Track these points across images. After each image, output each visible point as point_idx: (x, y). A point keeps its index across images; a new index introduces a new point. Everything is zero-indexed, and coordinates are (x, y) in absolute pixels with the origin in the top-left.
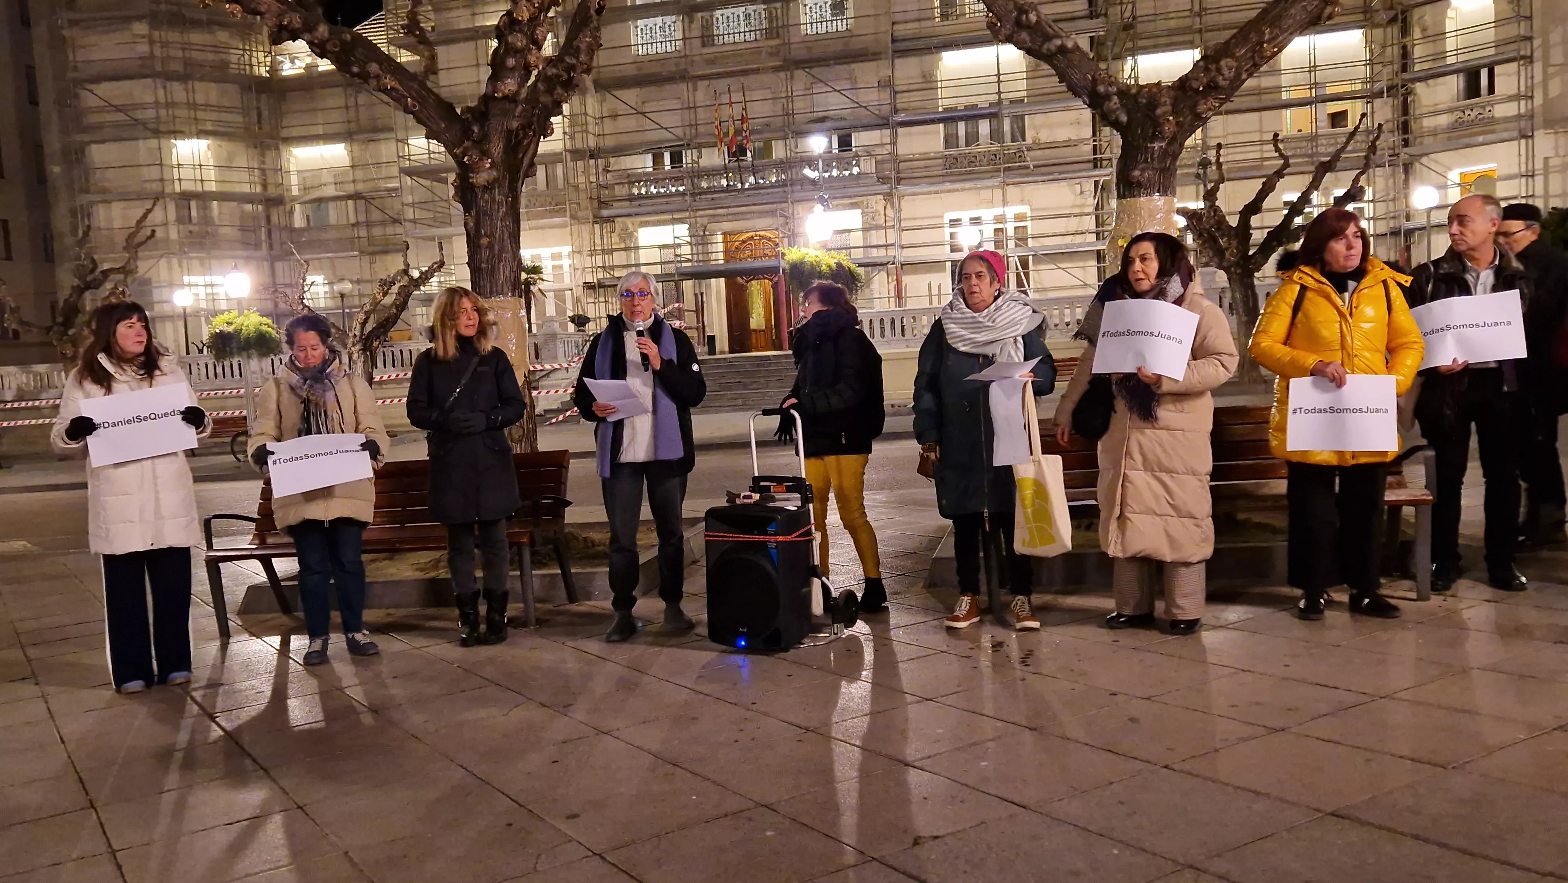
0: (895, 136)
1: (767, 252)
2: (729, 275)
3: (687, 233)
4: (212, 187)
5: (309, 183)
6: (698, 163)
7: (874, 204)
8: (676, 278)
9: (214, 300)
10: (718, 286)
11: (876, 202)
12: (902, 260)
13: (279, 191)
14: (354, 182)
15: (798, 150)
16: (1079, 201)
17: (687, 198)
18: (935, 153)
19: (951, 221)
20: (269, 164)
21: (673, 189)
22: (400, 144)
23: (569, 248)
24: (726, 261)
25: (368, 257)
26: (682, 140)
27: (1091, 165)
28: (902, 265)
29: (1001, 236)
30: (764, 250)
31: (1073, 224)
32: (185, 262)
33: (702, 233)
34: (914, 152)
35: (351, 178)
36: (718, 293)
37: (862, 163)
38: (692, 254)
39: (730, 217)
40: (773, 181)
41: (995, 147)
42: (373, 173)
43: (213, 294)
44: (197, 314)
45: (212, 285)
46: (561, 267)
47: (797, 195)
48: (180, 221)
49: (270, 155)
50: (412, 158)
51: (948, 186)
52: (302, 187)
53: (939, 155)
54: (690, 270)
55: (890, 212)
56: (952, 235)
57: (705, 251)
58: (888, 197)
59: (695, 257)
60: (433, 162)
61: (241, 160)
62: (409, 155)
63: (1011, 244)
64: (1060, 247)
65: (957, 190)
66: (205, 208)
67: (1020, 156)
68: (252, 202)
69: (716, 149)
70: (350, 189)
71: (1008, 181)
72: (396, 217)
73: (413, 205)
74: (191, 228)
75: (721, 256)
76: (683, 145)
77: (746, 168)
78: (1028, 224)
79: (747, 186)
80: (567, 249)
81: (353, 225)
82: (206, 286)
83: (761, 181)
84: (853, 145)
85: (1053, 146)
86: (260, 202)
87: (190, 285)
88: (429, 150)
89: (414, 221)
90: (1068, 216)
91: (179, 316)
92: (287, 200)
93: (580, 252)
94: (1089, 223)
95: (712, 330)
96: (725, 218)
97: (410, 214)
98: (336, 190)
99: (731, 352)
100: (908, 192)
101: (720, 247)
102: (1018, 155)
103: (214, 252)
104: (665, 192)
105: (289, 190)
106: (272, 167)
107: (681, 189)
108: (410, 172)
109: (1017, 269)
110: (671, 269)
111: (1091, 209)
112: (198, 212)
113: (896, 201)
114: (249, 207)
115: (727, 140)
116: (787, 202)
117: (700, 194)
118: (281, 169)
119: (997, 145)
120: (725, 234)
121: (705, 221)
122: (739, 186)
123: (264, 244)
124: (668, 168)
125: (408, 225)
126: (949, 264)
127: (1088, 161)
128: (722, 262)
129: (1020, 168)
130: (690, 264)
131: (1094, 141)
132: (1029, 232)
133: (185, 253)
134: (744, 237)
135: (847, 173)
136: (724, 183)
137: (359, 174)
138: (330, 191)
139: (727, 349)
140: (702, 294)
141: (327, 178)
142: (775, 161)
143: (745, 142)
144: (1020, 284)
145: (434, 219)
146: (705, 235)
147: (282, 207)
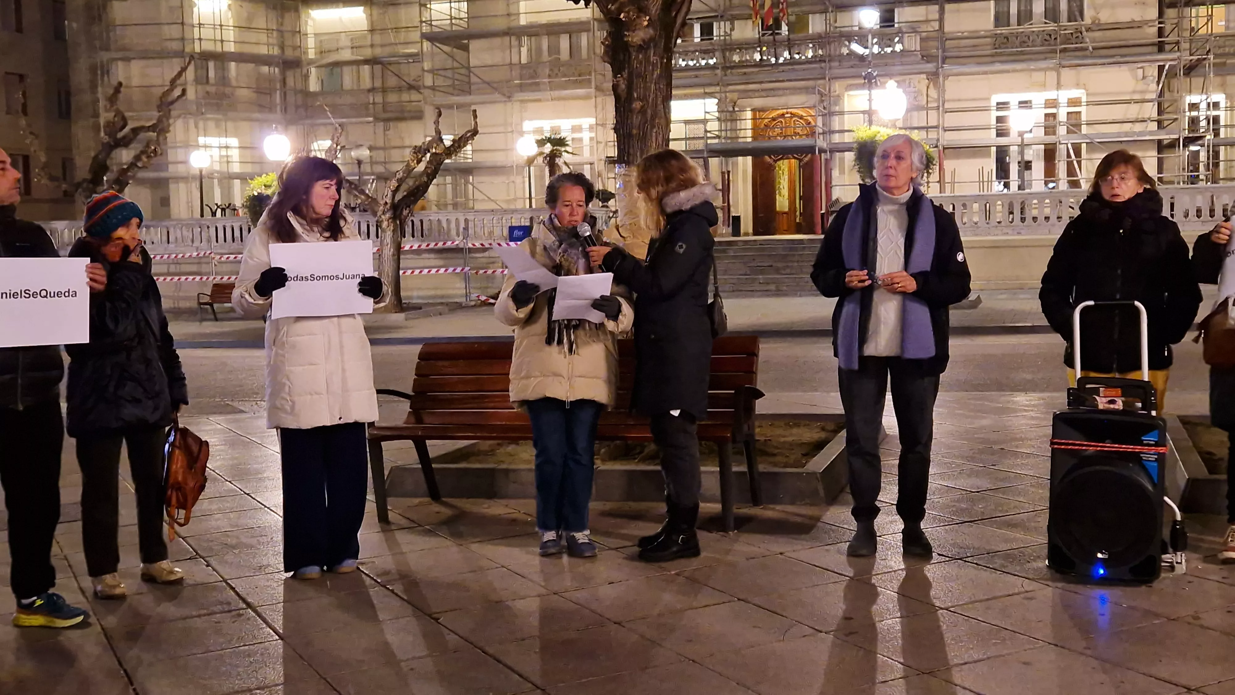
0: (942, 11)
1: (798, 130)
2: (756, 153)
3: (716, 108)
4: (231, 48)
5: (326, 47)
6: (730, 35)
7: (916, 84)
8: (705, 155)
9: (228, 162)
10: (745, 164)
11: (919, 82)
12: (945, 143)
13: (297, 53)
14: (372, 46)
15: (837, 25)
16: (1141, 86)
17: (718, 72)
18: (985, 31)
19: (998, 104)
20: (287, 27)
21: (703, 62)
22: (422, 8)
23: (593, 121)
24: (754, 138)
25: (382, 123)
26: (713, 10)
27: (1156, 49)
28: (944, 149)
29: (1051, 122)
30: (794, 129)
31: (1133, 111)
32: (201, 124)
33: (731, 109)
34: (963, 29)
35: (369, 43)
36: (745, 172)
37: (906, 39)
38: (721, 131)
39: (763, 94)
40: (810, 56)
41: (1052, 26)
42: (391, 37)
43: (227, 156)
44: (211, 177)
45: (227, 147)
46: (581, 140)
47: (837, 72)
48: (197, 81)
49: (289, 17)
50: (433, 23)
51: (998, 67)
52: (318, 50)
53: (988, 34)
54: (719, 147)
55: (933, 93)
56: (999, 119)
57: (734, 127)
58: (933, 76)
59: (723, 134)
60: (454, 28)
61: (261, 22)
62: (431, 21)
63: (1062, 130)
64: (1119, 134)
65: (1008, 71)
66: (222, 70)
67: (1077, 37)
68: (269, 64)
69: (750, 22)
70: (368, 53)
71: (1064, 63)
72: (412, 83)
73: (431, 71)
74: (208, 88)
75: (749, 133)
76: (716, 17)
77: (781, 42)
78: (1083, 109)
79: (781, 60)
80: (588, 121)
81: (369, 91)
82: (220, 147)
83: (797, 56)
84: (896, 20)
85: (1116, 27)
86: (277, 65)
87: (206, 147)
88: (451, 16)
89: (433, 88)
90: (1128, 102)
91: (194, 178)
92: (305, 63)
93: (603, 125)
94: (1151, 111)
95: (737, 212)
96: (757, 94)
97: (428, 80)
98: (352, 54)
99: (755, 233)
100: (955, 71)
101: (749, 124)
102: (1074, 36)
103: (231, 114)
104: (695, 65)
105: (306, 53)
106: (289, 29)
107: (712, 62)
108: (432, 38)
109: (1069, 156)
110: (699, 145)
111: (1154, 96)
112: (216, 73)
113: (941, 79)
114: (265, 69)
115: (761, 12)
116: (825, 78)
117: (732, 68)
118: (300, 32)
119: (1052, 24)
120: (753, 110)
121: (735, 96)
122: (773, 60)
123: (278, 108)
124: (697, 40)
125: (427, 92)
126: (994, 149)
127: (1152, 44)
128: (749, 140)
129: (1077, 49)
130: (716, 141)
131: (1160, 23)
132: (1084, 118)
133: (202, 114)
134: (774, 114)
135: (889, 50)
136: (757, 57)
137: (378, 39)
138: (346, 55)
139: (751, 230)
140: (729, 172)
141: (345, 41)
142: (813, 35)
143: (781, 15)
144: (1071, 172)
145: (453, 86)
146: (734, 111)
147: (299, 70)
